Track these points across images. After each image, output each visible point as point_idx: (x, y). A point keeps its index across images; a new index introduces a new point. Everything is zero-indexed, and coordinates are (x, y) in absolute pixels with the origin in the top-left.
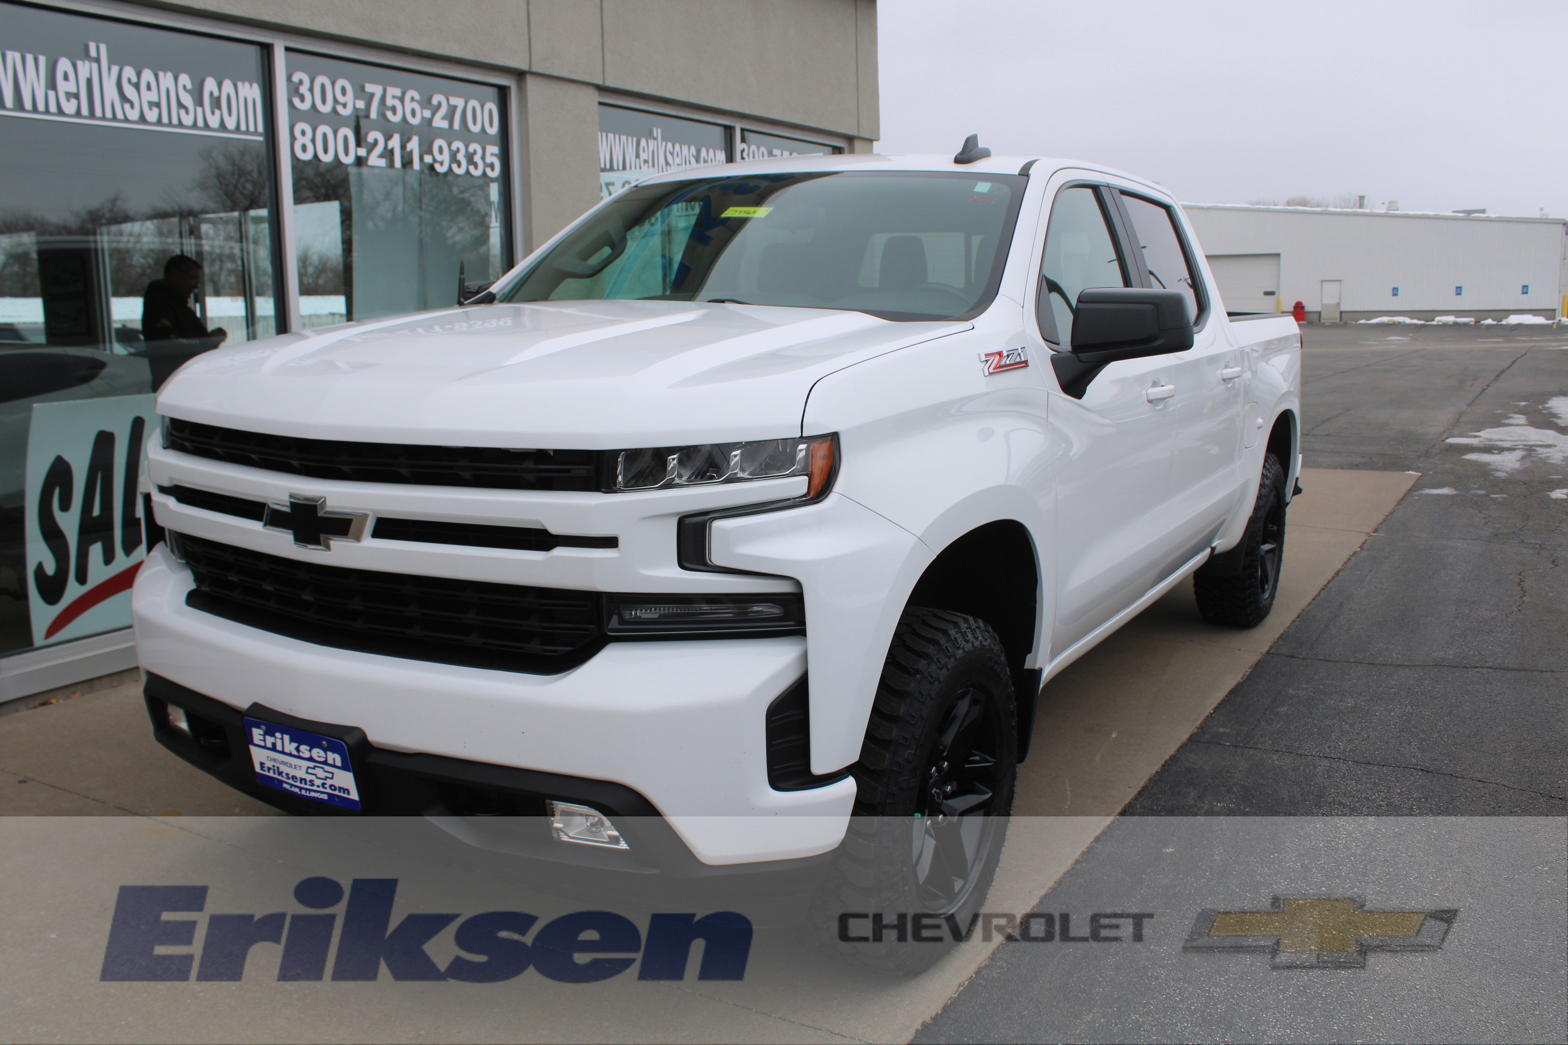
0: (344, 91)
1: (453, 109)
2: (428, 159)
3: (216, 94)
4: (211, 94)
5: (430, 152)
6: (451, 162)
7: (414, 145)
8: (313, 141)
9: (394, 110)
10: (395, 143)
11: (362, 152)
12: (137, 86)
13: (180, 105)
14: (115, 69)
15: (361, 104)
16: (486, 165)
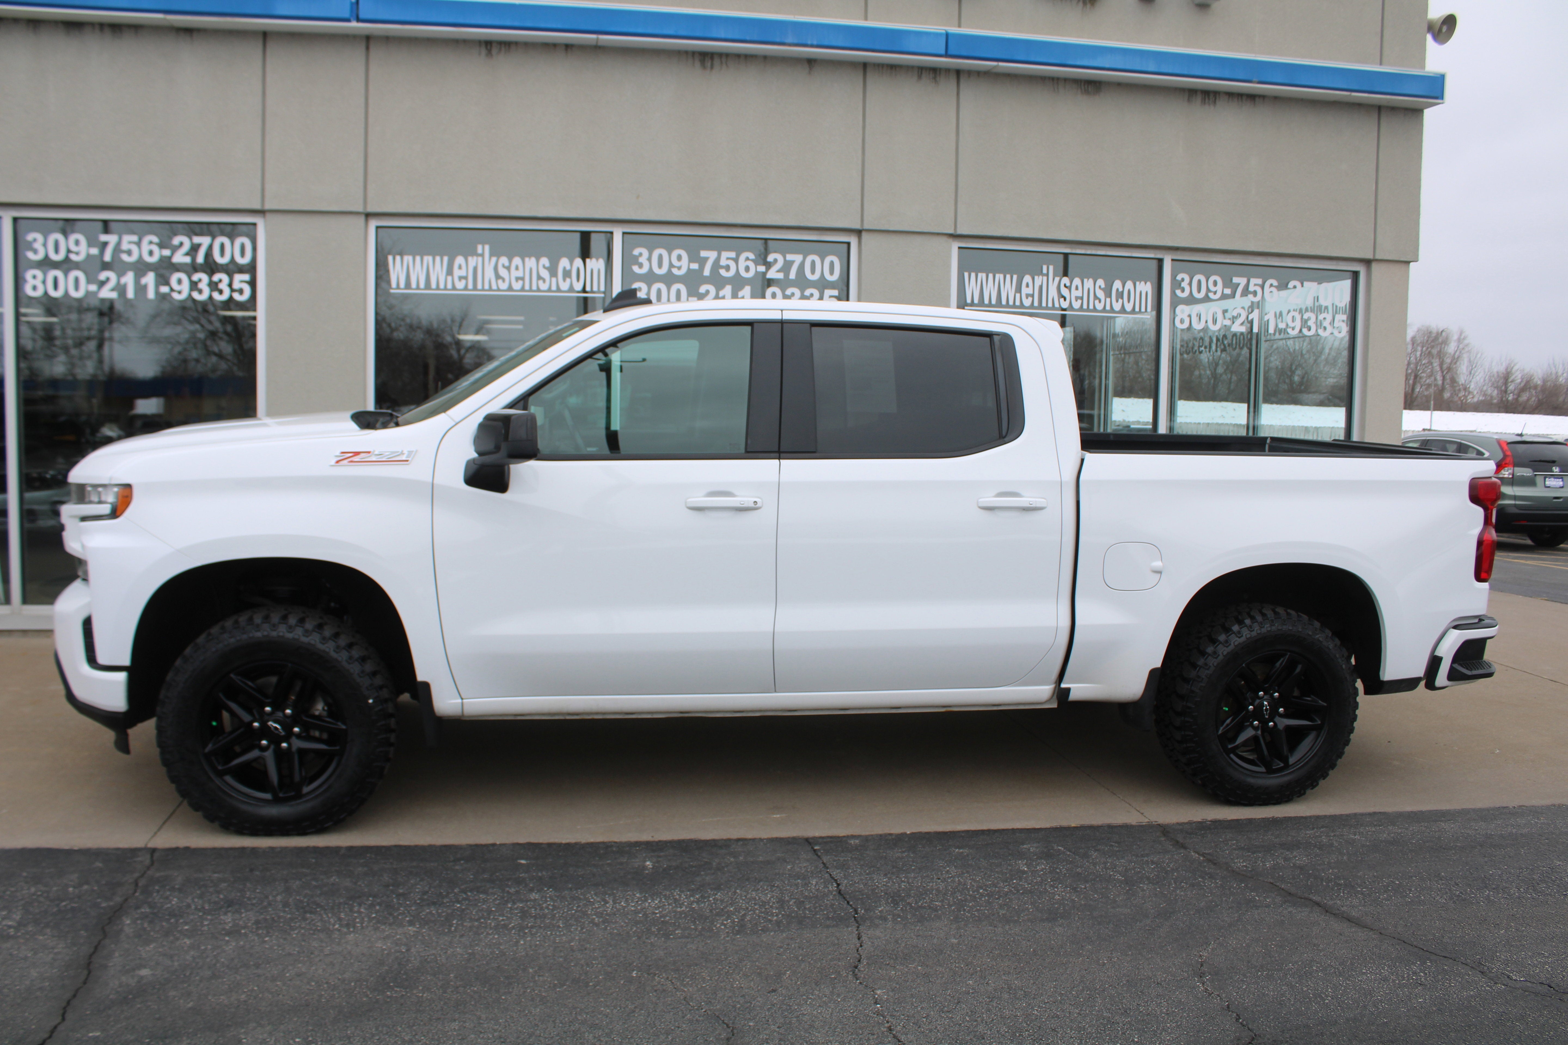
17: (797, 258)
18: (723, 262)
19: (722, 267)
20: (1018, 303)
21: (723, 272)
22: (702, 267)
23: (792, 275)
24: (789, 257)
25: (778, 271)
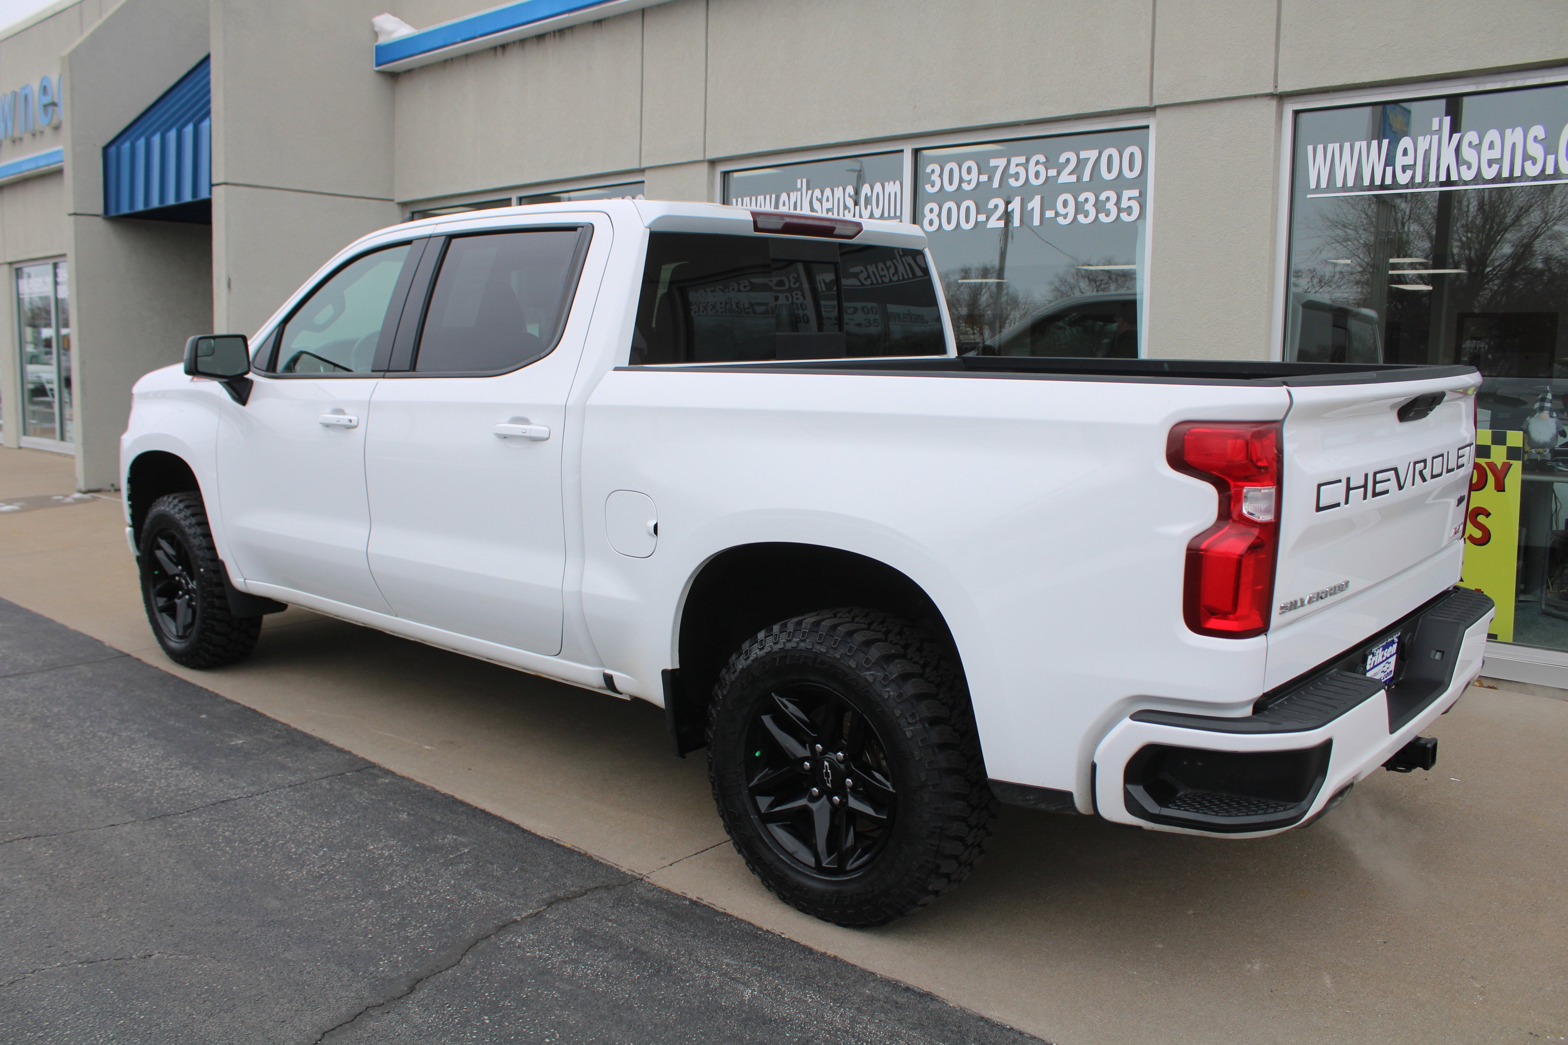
0: (969, 171)
1: (1081, 164)
2: (1050, 214)
3: (869, 194)
4: (866, 194)
5: (1054, 207)
6: (1076, 213)
7: (1035, 204)
8: (939, 215)
9: (1017, 176)
10: (1015, 205)
11: (982, 218)
12: (820, 201)
13: (845, 207)
14: (810, 192)
15: (984, 178)
16: (1120, 210)
17: (1092, 155)
18: (1013, 170)
19: (1011, 176)
20: (1388, 181)
21: (1012, 182)
22: (991, 179)
23: (1086, 177)
24: (1083, 155)
25: (1070, 174)
